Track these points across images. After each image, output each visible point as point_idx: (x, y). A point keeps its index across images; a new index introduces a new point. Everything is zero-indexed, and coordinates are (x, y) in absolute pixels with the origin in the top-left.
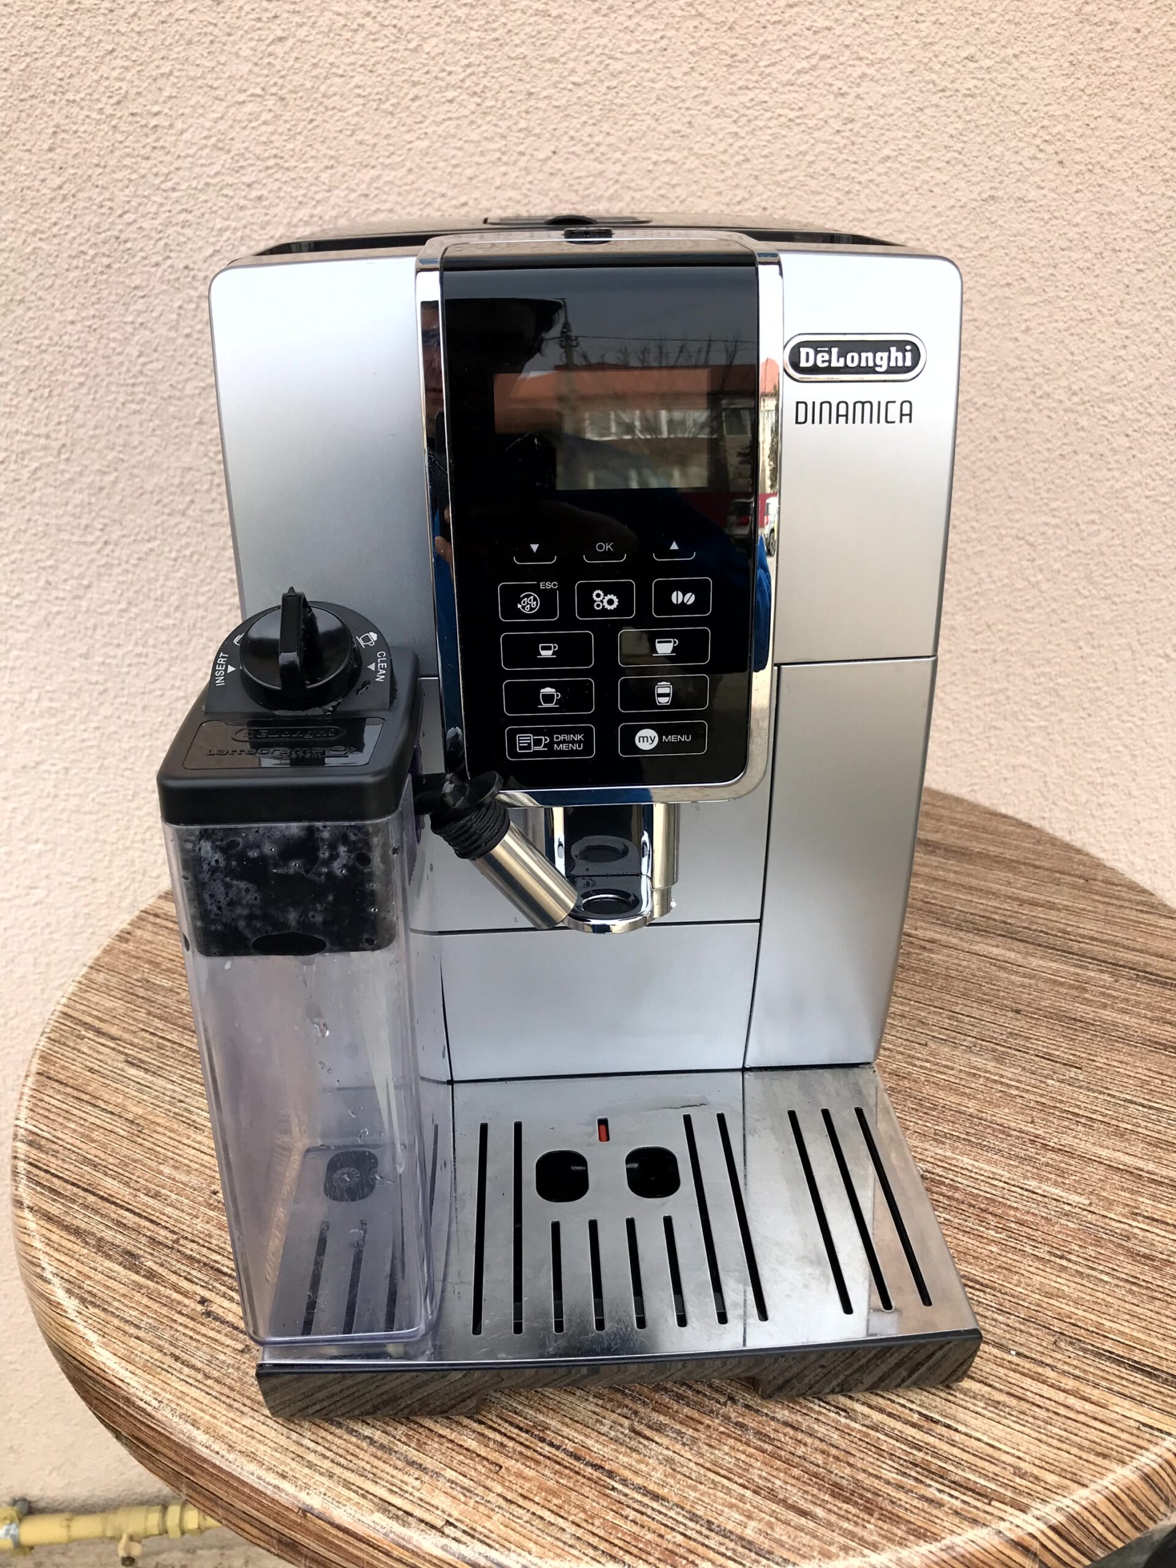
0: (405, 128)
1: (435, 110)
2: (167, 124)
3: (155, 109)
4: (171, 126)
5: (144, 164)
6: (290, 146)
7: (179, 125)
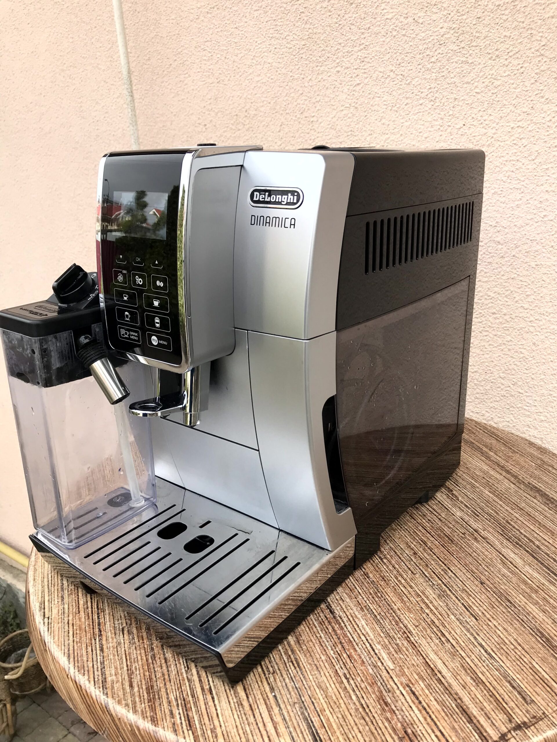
0: (402, 117)
1: (414, 109)
2: (316, 120)
3: (313, 115)
4: (317, 121)
5: (308, 136)
6: (357, 126)
7: (320, 120)
